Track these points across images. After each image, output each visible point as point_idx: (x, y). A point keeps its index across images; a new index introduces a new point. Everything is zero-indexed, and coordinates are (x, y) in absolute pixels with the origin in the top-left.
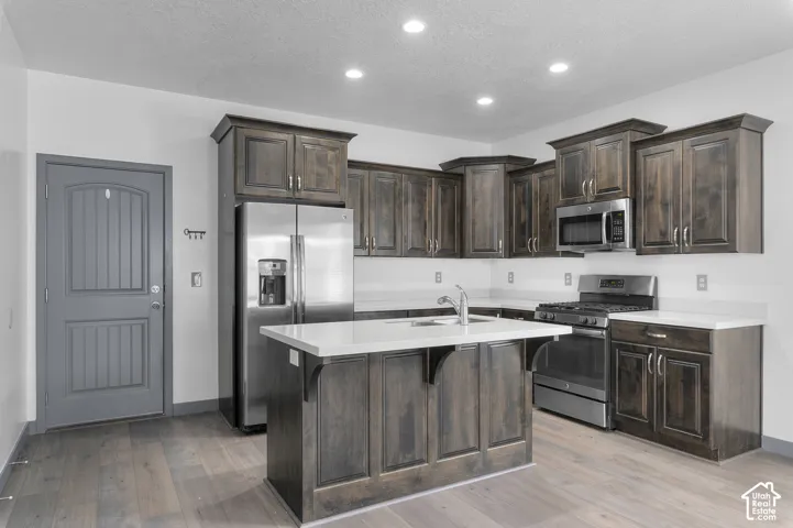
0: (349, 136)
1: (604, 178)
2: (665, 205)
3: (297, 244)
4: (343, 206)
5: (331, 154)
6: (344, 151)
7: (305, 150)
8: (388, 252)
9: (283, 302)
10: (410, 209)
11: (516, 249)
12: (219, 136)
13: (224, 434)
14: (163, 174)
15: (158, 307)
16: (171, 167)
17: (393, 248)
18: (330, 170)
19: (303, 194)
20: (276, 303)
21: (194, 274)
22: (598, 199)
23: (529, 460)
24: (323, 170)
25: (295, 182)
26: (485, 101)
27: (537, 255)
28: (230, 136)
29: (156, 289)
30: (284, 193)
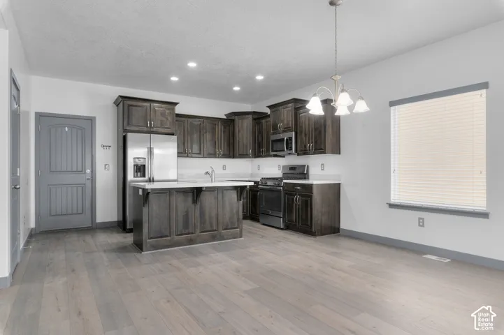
0: (176, 104)
1: (285, 122)
2: (306, 135)
3: (150, 151)
4: (173, 135)
5: (167, 111)
6: (174, 110)
7: (155, 111)
8: (197, 155)
9: (144, 176)
10: (208, 136)
11: (258, 154)
12: (117, 103)
13: (118, 232)
14: (91, 120)
15: (89, 179)
16: (95, 117)
17: (200, 154)
18: (167, 119)
19: (155, 129)
20: (141, 177)
21: (106, 165)
22: (284, 132)
23: (241, 237)
24: (164, 119)
25: (151, 124)
26: (237, 89)
27: (265, 157)
28: (121, 104)
29: (88, 171)
30: (145, 129)
